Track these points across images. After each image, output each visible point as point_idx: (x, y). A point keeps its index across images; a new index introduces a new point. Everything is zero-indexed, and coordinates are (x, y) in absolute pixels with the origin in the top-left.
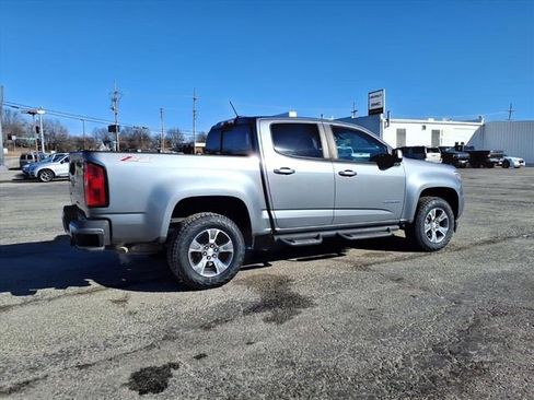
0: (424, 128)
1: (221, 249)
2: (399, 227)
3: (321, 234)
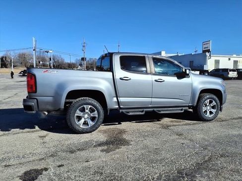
0: (230, 59)
1: (92, 115)
2: (188, 108)
3: (145, 110)
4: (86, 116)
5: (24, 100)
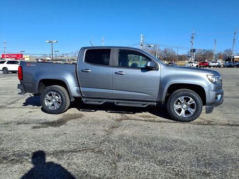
2: (156, 104)
3: (105, 101)
4: (54, 100)
5: (19, 85)
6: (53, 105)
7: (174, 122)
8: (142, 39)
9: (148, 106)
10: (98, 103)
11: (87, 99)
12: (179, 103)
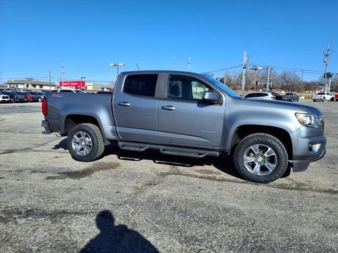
2: (218, 153)
3: (148, 146)
4: (83, 143)
6: (82, 149)
7: (244, 182)
8: (245, 58)
9: (207, 156)
10: (137, 149)
11: (125, 143)
12: (252, 155)
